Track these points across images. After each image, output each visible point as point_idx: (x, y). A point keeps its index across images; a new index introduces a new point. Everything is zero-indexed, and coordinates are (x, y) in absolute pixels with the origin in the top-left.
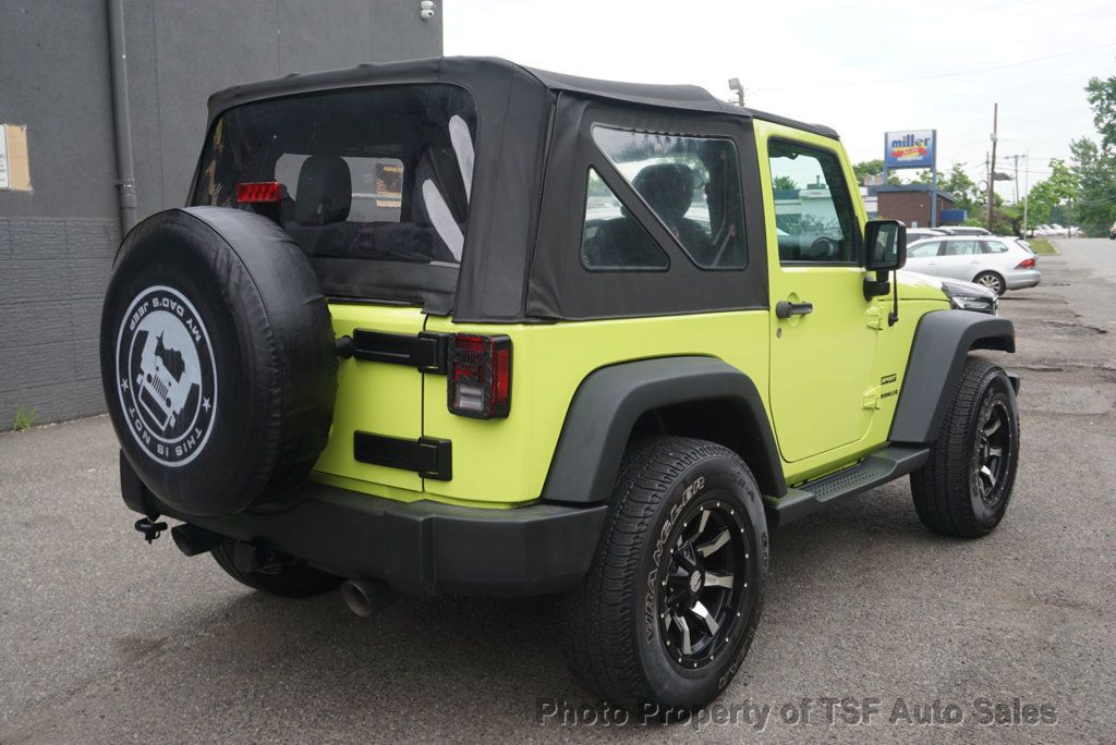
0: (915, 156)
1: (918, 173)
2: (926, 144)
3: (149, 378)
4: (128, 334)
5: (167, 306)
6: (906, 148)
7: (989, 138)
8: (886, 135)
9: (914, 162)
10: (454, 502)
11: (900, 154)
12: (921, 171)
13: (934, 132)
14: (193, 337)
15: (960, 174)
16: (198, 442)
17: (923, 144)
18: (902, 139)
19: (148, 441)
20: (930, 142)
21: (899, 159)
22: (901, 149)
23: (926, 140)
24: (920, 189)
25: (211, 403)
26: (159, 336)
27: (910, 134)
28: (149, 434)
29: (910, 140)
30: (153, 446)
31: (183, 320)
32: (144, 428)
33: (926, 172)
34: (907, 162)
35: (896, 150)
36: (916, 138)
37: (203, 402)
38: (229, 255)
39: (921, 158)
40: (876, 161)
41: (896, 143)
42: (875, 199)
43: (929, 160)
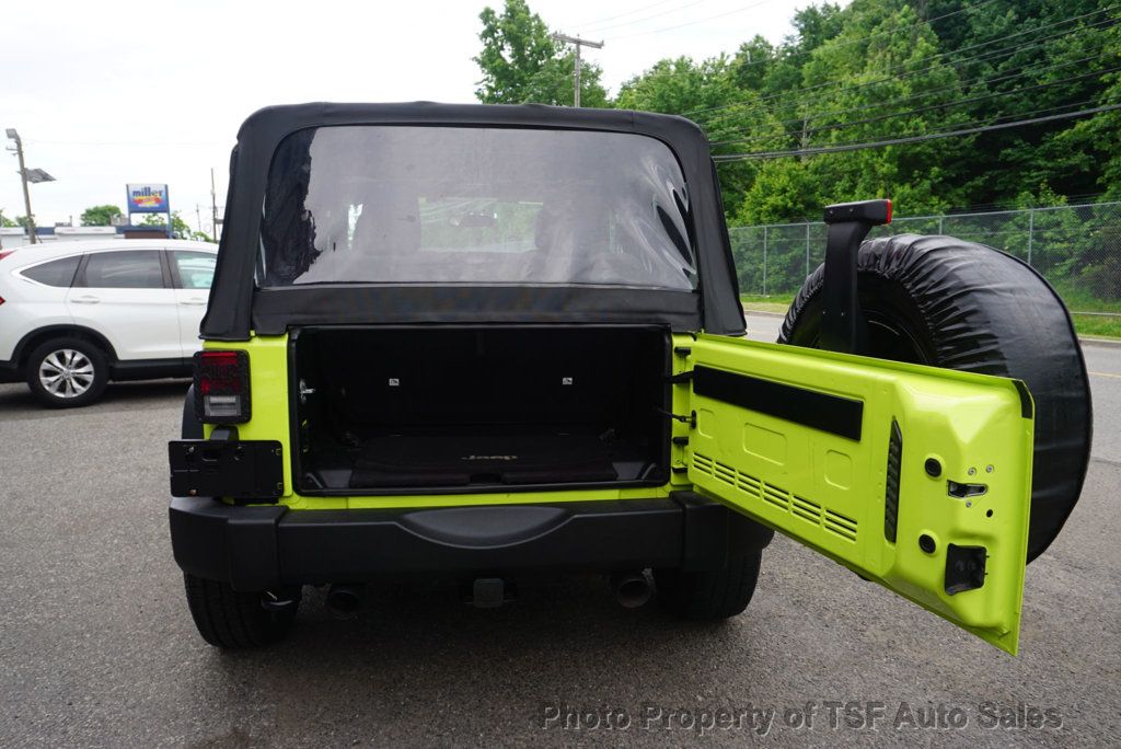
0: (152, 204)
1: (143, 217)
2: (160, 195)
6: (145, 197)
8: (127, 186)
11: (140, 201)
12: (146, 215)
13: (166, 187)
15: (178, 218)
17: (158, 196)
18: (141, 190)
20: (164, 194)
21: (140, 205)
22: (141, 198)
23: (160, 192)
24: (159, 228)
27: (147, 186)
29: (147, 191)
33: (149, 217)
34: (146, 208)
35: (137, 198)
36: (152, 190)
39: (157, 205)
41: (136, 193)
42: (123, 236)
43: (164, 208)
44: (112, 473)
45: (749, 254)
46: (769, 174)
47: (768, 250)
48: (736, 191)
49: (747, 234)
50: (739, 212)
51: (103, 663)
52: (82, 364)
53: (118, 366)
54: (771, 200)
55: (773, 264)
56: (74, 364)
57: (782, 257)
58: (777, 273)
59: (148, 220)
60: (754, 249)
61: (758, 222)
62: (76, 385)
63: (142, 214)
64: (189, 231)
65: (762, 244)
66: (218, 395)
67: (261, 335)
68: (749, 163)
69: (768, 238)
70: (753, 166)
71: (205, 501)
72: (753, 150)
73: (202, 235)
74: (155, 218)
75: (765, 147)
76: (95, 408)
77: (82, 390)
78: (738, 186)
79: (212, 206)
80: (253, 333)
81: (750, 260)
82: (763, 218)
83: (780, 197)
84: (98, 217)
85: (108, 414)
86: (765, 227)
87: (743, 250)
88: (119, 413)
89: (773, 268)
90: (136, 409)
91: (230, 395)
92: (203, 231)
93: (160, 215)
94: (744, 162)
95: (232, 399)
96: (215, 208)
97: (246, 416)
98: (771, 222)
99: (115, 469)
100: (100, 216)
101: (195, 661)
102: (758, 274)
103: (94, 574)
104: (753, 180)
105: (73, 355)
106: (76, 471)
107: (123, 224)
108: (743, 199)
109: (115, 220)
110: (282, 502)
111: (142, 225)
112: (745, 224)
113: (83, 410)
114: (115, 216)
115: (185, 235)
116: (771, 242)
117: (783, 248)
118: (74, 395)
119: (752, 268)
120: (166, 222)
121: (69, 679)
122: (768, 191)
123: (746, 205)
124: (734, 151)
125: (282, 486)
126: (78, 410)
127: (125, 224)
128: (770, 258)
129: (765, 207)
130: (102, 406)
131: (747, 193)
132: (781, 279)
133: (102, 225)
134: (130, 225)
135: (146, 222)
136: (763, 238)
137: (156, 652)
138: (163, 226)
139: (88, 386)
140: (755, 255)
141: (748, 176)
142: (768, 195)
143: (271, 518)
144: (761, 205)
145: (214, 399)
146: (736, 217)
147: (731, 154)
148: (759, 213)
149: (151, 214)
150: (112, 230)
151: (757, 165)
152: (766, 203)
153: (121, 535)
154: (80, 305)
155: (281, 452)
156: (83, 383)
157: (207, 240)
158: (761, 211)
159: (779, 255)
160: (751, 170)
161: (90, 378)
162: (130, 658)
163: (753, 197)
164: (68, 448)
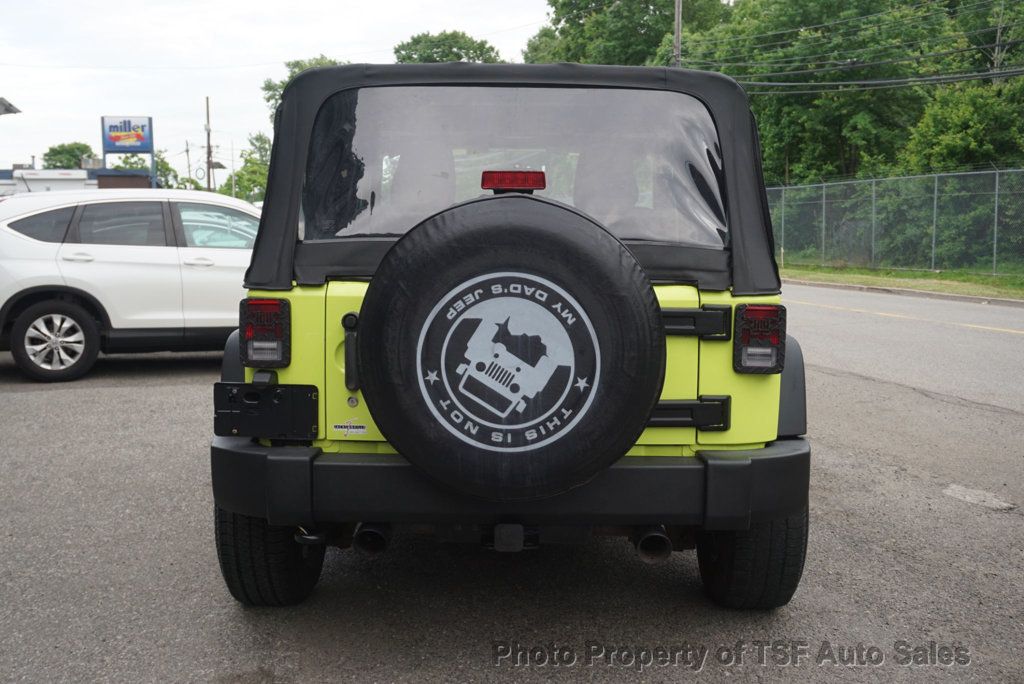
0: (132, 142)
1: (120, 158)
2: (143, 130)
3: (480, 367)
4: (441, 323)
5: (519, 291)
6: (123, 133)
7: (203, 128)
8: (103, 119)
9: (131, 147)
10: (725, 448)
11: (118, 138)
12: (123, 156)
13: (150, 120)
14: (563, 321)
15: (162, 160)
16: (565, 423)
17: (140, 131)
18: (119, 125)
19: (474, 431)
20: (147, 129)
21: (118, 144)
22: (118, 134)
23: (143, 127)
24: (139, 173)
25: (590, 382)
26: (502, 322)
27: (127, 119)
28: (475, 424)
29: (126, 125)
30: (484, 435)
31: (547, 305)
32: (466, 419)
33: (127, 158)
34: (124, 147)
35: (113, 134)
36: (133, 124)
37: (576, 381)
38: (610, 242)
39: (139, 144)
40: (76, 144)
41: (113, 128)
42: (95, 182)
43: (146, 146)
44: (115, 448)
45: (913, 213)
46: (945, 103)
47: (939, 207)
48: (899, 126)
49: (911, 186)
50: (900, 156)
51: (130, 611)
52: (72, 331)
53: (112, 335)
54: (947, 139)
55: (948, 226)
56: (63, 331)
57: (961, 217)
58: (954, 239)
59: (125, 162)
60: (921, 206)
61: (927, 169)
62: (64, 356)
63: (116, 155)
64: (176, 177)
65: (932, 199)
66: (261, 340)
67: (301, 285)
68: (917, 88)
69: (941, 191)
70: (921, 92)
71: (245, 441)
72: (922, 70)
73: (192, 182)
74: (133, 160)
75: (939, 67)
76: (84, 383)
77: (70, 361)
78: (902, 120)
79: (206, 145)
80: (294, 283)
81: (914, 221)
82: (934, 164)
83: (959, 135)
84: (64, 158)
85: (100, 389)
86: (935, 175)
87: (905, 207)
88: (112, 389)
89: (947, 233)
90: (130, 385)
91: (273, 340)
92: (193, 177)
93: (141, 155)
94: (910, 88)
95: (273, 345)
96: (209, 147)
97: (285, 361)
98: (946, 169)
99: (117, 444)
100: (67, 157)
101: (218, 614)
102: (924, 241)
103: (110, 539)
104: (922, 112)
105: (63, 321)
106: (76, 446)
107: (97, 167)
108: (907, 137)
109: (87, 162)
110: (316, 445)
111: (117, 169)
112: (909, 172)
113: (72, 384)
114: (85, 156)
115: (171, 181)
116: (945, 197)
117: (961, 205)
118: (62, 367)
119: (918, 232)
120: (148, 163)
121: (100, 622)
122: (942, 126)
123: (911, 145)
124: (895, 72)
125: (317, 429)
126: (67, 384)
127: (98, 167)
128: (943, 219)
129: (937, 149)
130: (91, 380)
131: (912, 130)
132: (958, 247)
133: (68, 167)
134: (104, 169)
135: (122, 165)
136: (932, 192)
137: (181, 606)
138: (145, 169)
139: (78, 358)
140: (922, 214)
141: (916, 105)
142: (942, 132)
143: (306, 455)
144: (932, 145)
145: (257, 344)
146: (895, 163)
147: (890, 77)
148: (929, 157)
149: (129, 155)
150: (82, 174)
151: (928, 92)
152: (938, 144)
153: (133, 506)
154: (73, 264)
155: (317, 396)
156: (72, 353)
157: (198, 188)
158: (931, 155)
159: (957, 213)
160: (922, 98)
161: (80, 348)
162: (154, 609)
163: (922, 135)
164: (63, 422)
